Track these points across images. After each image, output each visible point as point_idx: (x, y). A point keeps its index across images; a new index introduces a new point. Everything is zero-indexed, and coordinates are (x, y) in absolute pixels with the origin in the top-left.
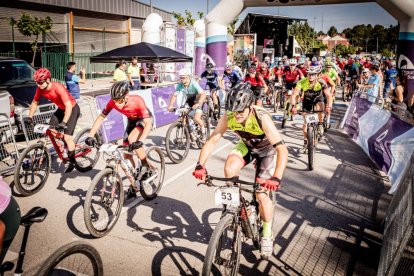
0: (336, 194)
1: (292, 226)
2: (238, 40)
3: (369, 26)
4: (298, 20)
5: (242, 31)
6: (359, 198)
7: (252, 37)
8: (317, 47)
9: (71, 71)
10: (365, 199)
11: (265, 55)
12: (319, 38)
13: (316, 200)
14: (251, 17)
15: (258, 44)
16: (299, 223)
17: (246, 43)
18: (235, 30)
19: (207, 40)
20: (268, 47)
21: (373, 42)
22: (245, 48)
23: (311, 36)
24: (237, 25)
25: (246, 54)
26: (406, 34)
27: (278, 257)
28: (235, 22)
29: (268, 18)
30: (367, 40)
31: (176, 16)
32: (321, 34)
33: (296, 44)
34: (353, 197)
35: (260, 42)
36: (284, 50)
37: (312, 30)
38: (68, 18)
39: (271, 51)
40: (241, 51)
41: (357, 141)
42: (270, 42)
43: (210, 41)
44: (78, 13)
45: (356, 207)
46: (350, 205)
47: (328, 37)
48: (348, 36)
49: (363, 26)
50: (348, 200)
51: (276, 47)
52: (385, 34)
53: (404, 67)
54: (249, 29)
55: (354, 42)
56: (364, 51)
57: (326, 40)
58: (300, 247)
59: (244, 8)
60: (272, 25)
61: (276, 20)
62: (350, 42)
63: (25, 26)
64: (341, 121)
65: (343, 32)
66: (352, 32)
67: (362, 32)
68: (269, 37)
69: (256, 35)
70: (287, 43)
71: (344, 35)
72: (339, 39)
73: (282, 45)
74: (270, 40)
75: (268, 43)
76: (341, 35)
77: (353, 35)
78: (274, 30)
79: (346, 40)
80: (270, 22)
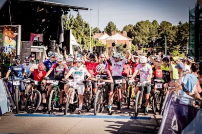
3: (154, 22)
7: (15, 30)
12: (96, 36)
15: (23, 39)
17: (6, 38)
20: (36, 44)
21: (160, 42)
30: (154, 39)
32: (96, 31)
33: (73, 41)
35: (25, 37)
37: (86, 26)
42: (39, 37)
47: (106, 36)
48: (130, 35)
49: (147, 22)
52: (173, 33)
54: (10, 18)
55: (138, 42)
57: (104, 39)
60: (42, 15)
61: (48, 6)
62: (133, 43)
65: (124, 30)
66: (135, 29)
67: (146, 30)
68: (38, 30)
69: (20, 27)
70: (62, 40)
71: (125, 33)
72: (119, 38)
73: (55, 41)
74: (39, 35)
75: (36, 39)
76: (122, 32)
77: (136, 33)
78: (43, 20)
79: (129, 39)
80: (38, 9)
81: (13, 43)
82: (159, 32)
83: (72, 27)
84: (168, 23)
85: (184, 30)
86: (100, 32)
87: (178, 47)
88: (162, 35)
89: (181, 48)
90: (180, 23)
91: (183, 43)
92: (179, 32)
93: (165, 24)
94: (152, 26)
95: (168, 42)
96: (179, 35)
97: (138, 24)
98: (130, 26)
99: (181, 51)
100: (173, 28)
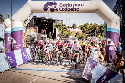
2: (28, 30)
3: (91, 24)
5: (30, 25)
7: (36, 29)
8: (68, 34)
11: (42, 38)
12: (68, 30)
14: (35, 18)
15: (38, 32)
18: (26, 25)
19: (12, 29)
20: (44, 33)
21: (93, 31)
22: (32, 34)
23: (64, 28)
24: (28, 22)
25: (32, 37)
26: (110, 28)
28: (26, 21)
29: (43, 19)
32: (69, 27)
35: (40, 31)
36: (52, 35)
37: (65, 25)
39: (45, 36)
40: (30, 36)
42: (45, 31)
43: (13, 30)
47: (72, 29)
48: (82, 29)
49: (88, 24)
51: (47, 33)
52: (98, 28)
53: (110, 44)
54: (34, 24)
55: (85, 31)
56: (89, 36)
61: (48, 20)
62: (83, 32)
64: (82, 71)
65: (80, 27)
66: (84, 26)
67: (88, 27)
68: (44, 29)
69: (37, 27)
70: (53, 32)
71: (80, 28)
72: (77, 30)
73: (51, 33)
74: (45, 30)
75: (44, 32)
76: (79, 28)
77: (84, 28)
78: (46, 25)
79: (81, 30)
80: (44, 21)
81: (35, 33)
82: (93, 28)
83: (59, 26)
84: (96, 24)
85: (103, 27)
86: (70, 28)
87: (100, 33)
88: (94, 29)
89: (101, 34)
90: (101, 24)
91: (102, 32)
92: (101, 28)
93: (95, 24)
94: (90, 25)
95: (96, 32)
96: (101, 29)
97: (85, 24)
98: (82, 25)
99: (101, 35)
100: (98, 26)
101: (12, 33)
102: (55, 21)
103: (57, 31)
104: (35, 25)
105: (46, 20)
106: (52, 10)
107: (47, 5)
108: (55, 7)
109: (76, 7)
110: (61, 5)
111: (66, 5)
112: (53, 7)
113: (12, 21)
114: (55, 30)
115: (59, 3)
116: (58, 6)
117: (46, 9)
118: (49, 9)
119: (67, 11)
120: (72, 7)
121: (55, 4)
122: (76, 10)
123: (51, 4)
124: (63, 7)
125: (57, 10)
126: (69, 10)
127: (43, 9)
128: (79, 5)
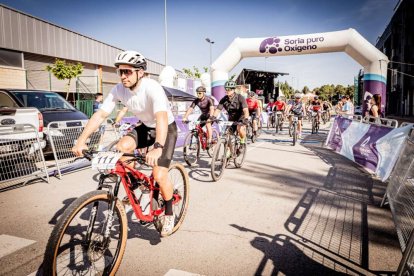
0: (335, 185)
1: (302, 209)
3: (332, 86)
4: (282, 74)
5: (239, 82)
6: (355, 188)
7: (247, 87)
9: (98, 100)
10: (360, 189)
13: (318, 190)
14: (245, 72)
16: (308, 207)
19: (212, 84)
24: (235, 79)
27: (294, 232)
28: (232, 77)
29: (259, 73)
30: (332, 95)
31: (186, 71)
33: (281, 93)
34: (350, 187)
37: (291, 88)
38: (98, 72)
41: (341, 153)
42: (261, 92)
44: (106, 69)
45: (355, 194)
46: (349, 193)
47: (303, 94)
48: (317, 93)
49: (328, 86)
50: (346, 189)
51: (265, 95)
54: (244, 81)
58: (313, 224)
59: (242, 58)
60: (263, 78)
61: (265, 73)
63: (59, 70)
65: (314, 91)
66: (320, 90)
67: (327, 91)
68: (260, 88)
69: (250, 85)
70: (274, 93)
71: (314, 93)
78: (263, 82)
80: (260, 76)
82: (336, 91)
84: (341, 86)
85: (351, 89)
90: (348, 86)
92: (348, 91)
93: (339, 86)
94: (331, 88)
97: (322, 87)
98: (317, 88)
100: (344, 89)
101: (213, 89)
102: (276, 74)
103: (280, 91)
104: (247, 82)
105: (262, 73)
106: (273, 51)
107: (264, 43)
108: (277, 46)
109: (311, 44)
110: (288, 42)
111: (295, 42)
112: (273, 45)
113: (212, 71)
114: (277, 89)
115: (283, 39)
116: (282, 45)
117: (262, 51)
118: (267, 50)
119: (296, 52)
120: (305, 44)
121: (278, 41)
122: (312, 48)
123: (270, 41)
124: (290, 45)
125: (280, 50)
126: (300, 50)
127: (258, 49)
128: (316, 40)
